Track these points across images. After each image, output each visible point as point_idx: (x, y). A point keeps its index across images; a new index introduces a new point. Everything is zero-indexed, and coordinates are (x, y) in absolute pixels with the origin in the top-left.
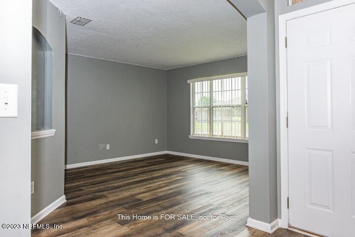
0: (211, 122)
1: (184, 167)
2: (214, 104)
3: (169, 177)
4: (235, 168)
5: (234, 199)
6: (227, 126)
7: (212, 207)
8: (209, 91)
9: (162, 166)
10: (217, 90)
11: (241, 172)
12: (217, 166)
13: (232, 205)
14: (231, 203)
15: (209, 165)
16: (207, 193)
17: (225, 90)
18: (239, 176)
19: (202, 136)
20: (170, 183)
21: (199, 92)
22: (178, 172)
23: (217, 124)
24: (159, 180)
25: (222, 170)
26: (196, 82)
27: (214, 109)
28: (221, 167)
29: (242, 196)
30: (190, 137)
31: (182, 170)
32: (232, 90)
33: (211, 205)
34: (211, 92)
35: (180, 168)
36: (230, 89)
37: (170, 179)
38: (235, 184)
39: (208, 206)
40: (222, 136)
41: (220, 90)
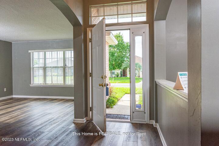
0: (45, 76)
1: (30, 103)
2: (47, 66)
3: (22, 110)
4: (60, 101)
5: (64, 114)
6: (55, 78)
7: (54, 119)
8: (43, 58)
9: (14, 104)
10: (49, 58)
11: (64, 102)
12: (50, 101)
13: (64, 116)
14: (64, 115)
15: (45, 101)
16: (49, 114)
17: (54, 58)
18: (64, 104)
19: (40, 84)
20: (25, 112)
21: (37, 58)
22: (26, 106)
23: (49, 77)
24: (16, 111)
25: (53, 102)
26: (35, 52)
27: (47, 68)
28: (52, 101)
29: (68, 112)
30: (31, 85)
31: (29, 105)
32: (58, 58)
33: (53, 118)
34: (45, 59)
35: (27, 104)
36: (57, 58)
37: (23, 110)
38: (63, 107)
39: (52, 119)
40: (52, 84)
41: (51, 57)
